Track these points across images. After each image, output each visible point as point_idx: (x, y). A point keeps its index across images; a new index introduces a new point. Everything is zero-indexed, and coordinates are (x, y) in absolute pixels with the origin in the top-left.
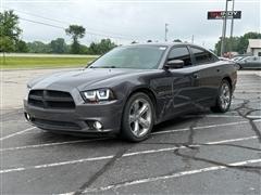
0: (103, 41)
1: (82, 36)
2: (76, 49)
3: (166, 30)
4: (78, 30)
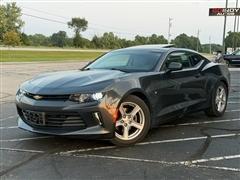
0: (106, 34)
1: (84, 29)
2: (78, 42)
3: (170, 25)
4: (80, 23)
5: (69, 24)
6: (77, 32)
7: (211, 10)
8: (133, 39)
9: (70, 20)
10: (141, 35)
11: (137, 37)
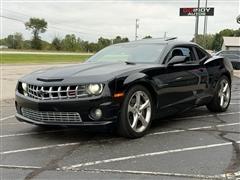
0: (68, 36)
1: (43, 31)
2: (37, 44)
3: (137, 26)
4: (39, 24)
5: (27, 24)
6: (35, 33)
7: (181, 10)
8: (96, 41)
9: (28, 21)
10: (104, 38)
11: (100, 39)
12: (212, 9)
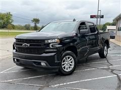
1: (38, 23)
7: (91, 16)
9: (33, 19)
12: (103, 16)
